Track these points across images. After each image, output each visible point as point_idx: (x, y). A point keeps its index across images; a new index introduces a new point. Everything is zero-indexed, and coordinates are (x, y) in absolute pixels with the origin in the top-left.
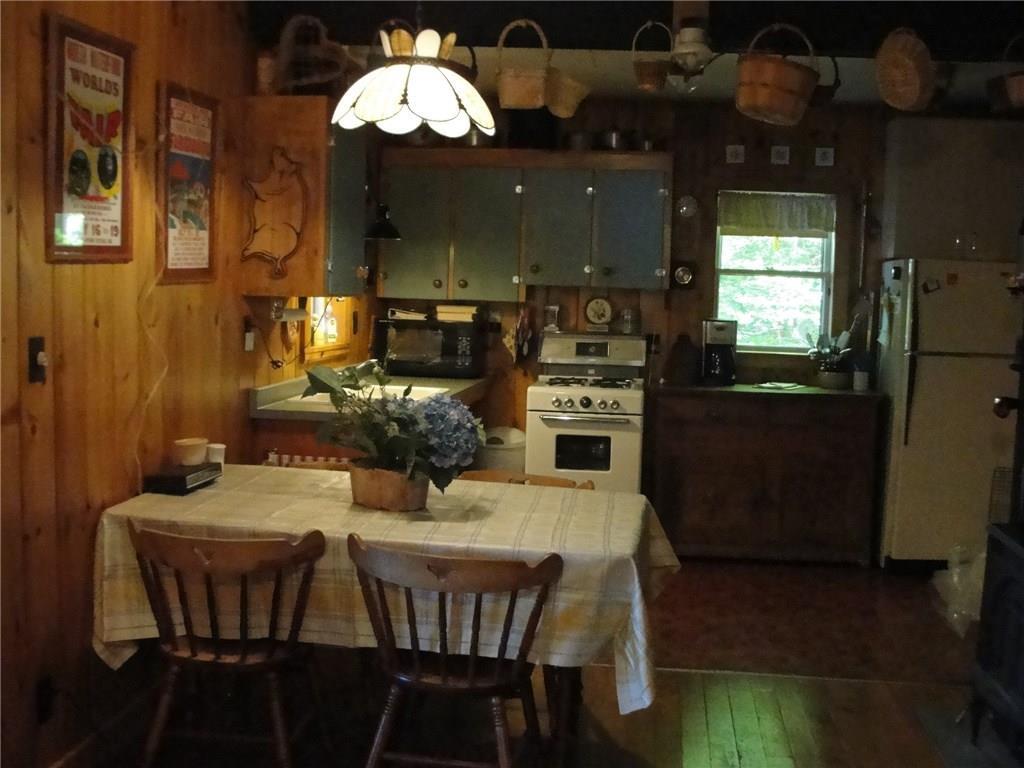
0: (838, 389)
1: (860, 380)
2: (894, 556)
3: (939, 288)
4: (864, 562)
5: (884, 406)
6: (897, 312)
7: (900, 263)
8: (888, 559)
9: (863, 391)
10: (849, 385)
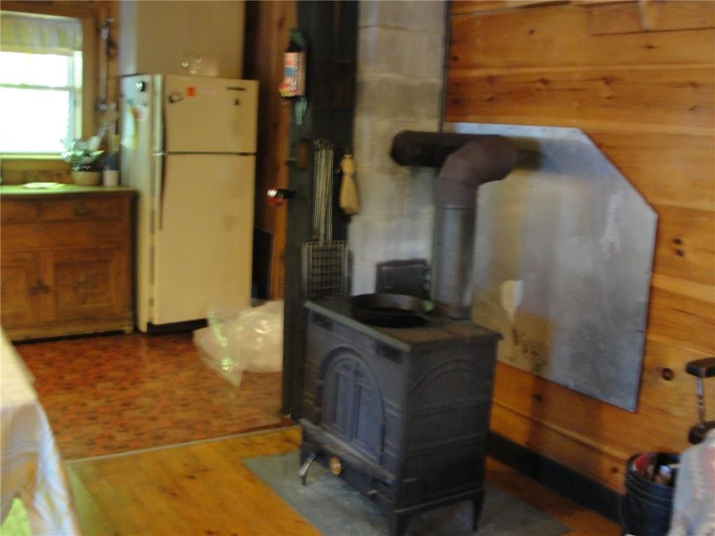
0: (90, 185)
1: (110, 177)
2: (156, 322)
3: (181, 99)
4: (128, 328)
5: (134, 199)
6: (144, 118)
7: (147, 78)
8: (150, 325)
9: (114, 187)
10: (100, 182)
